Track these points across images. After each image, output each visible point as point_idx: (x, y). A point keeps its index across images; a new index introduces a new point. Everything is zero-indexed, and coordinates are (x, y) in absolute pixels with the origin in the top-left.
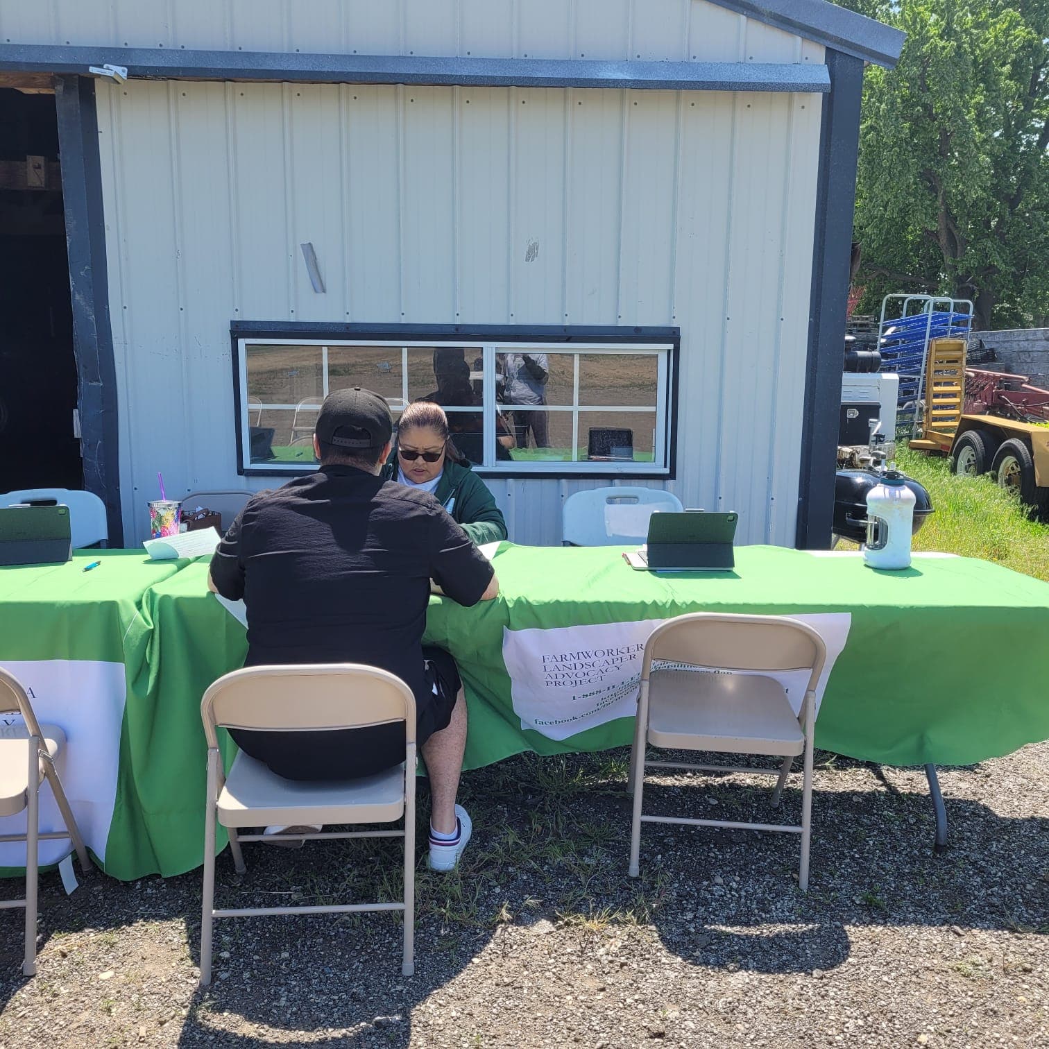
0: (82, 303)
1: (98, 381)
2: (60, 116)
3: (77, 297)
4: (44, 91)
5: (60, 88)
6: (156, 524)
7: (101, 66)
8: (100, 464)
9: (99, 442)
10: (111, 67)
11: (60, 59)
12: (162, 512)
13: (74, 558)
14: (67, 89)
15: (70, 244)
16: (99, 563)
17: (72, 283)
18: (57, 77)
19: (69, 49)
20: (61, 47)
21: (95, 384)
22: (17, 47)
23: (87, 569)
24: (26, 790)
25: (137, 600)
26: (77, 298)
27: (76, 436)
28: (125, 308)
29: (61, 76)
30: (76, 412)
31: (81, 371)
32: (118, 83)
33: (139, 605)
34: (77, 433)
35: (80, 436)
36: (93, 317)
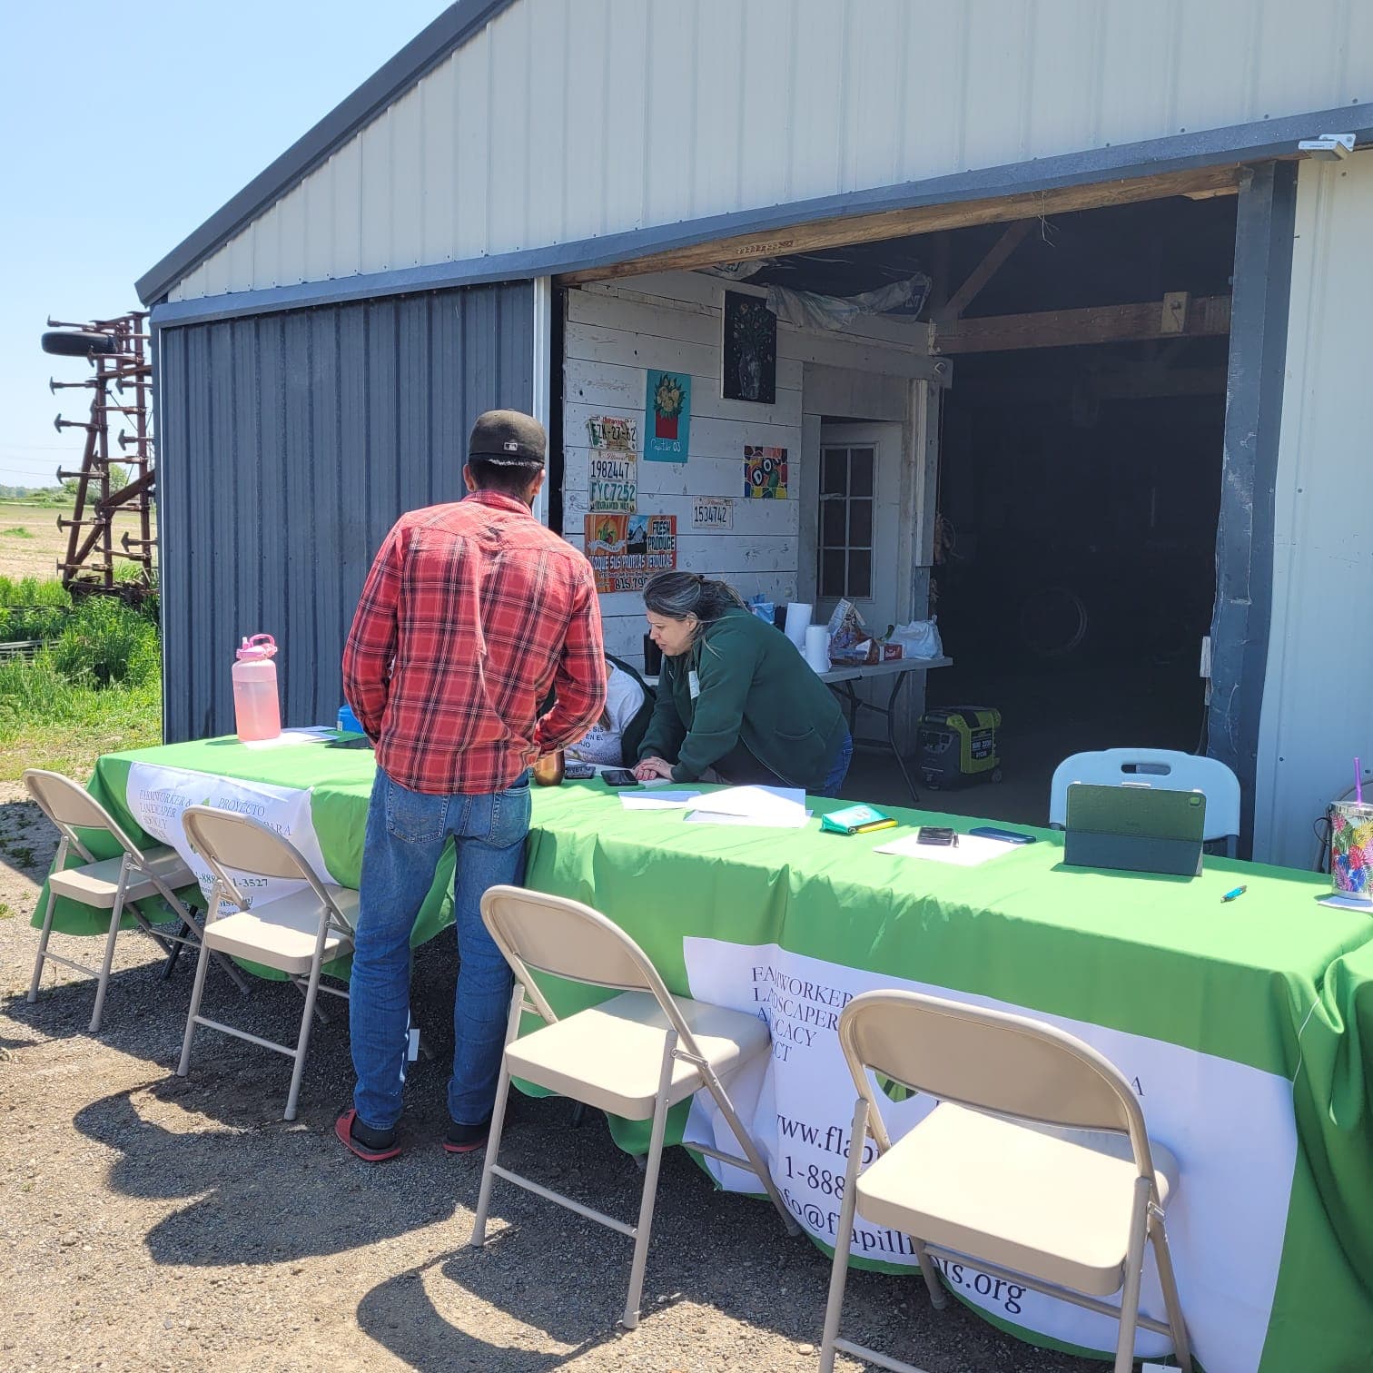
0: (1237, 486)
1: (1245, 597)
2: (1241, 223)
3: (1231, 477)
4: (1222, 192)
5: (1246, 183)
6: (1342, 840)
7: (1316, 138)
8: (1232, 718)
9: (1236, 686)
10: (1330, 136)
11: (1255, 140)
12: (1355, 823)
13: (1205, 872)
14: (1257, 183)
15: (1231, 404)
16: (1243, 889)
17: (1226, 458)
18: (1245, 168)
19: (1270, 124)
20: (1258, 123)
21: (1239, 602)
22: (1194, 137)
23: (1227, 899)
24: (1124, 1261)
25: (1318, 976)
26: (1233, 480)
27: (1202, 675)
28: (1300, 491)
29: (1250, 165)
30: (1206, 641)
31: (1222, 583)
32: (1339, 158)
33: (1319, 984)
34: (1205, 669)
35: (1208, 675)
36: (1251, 504)
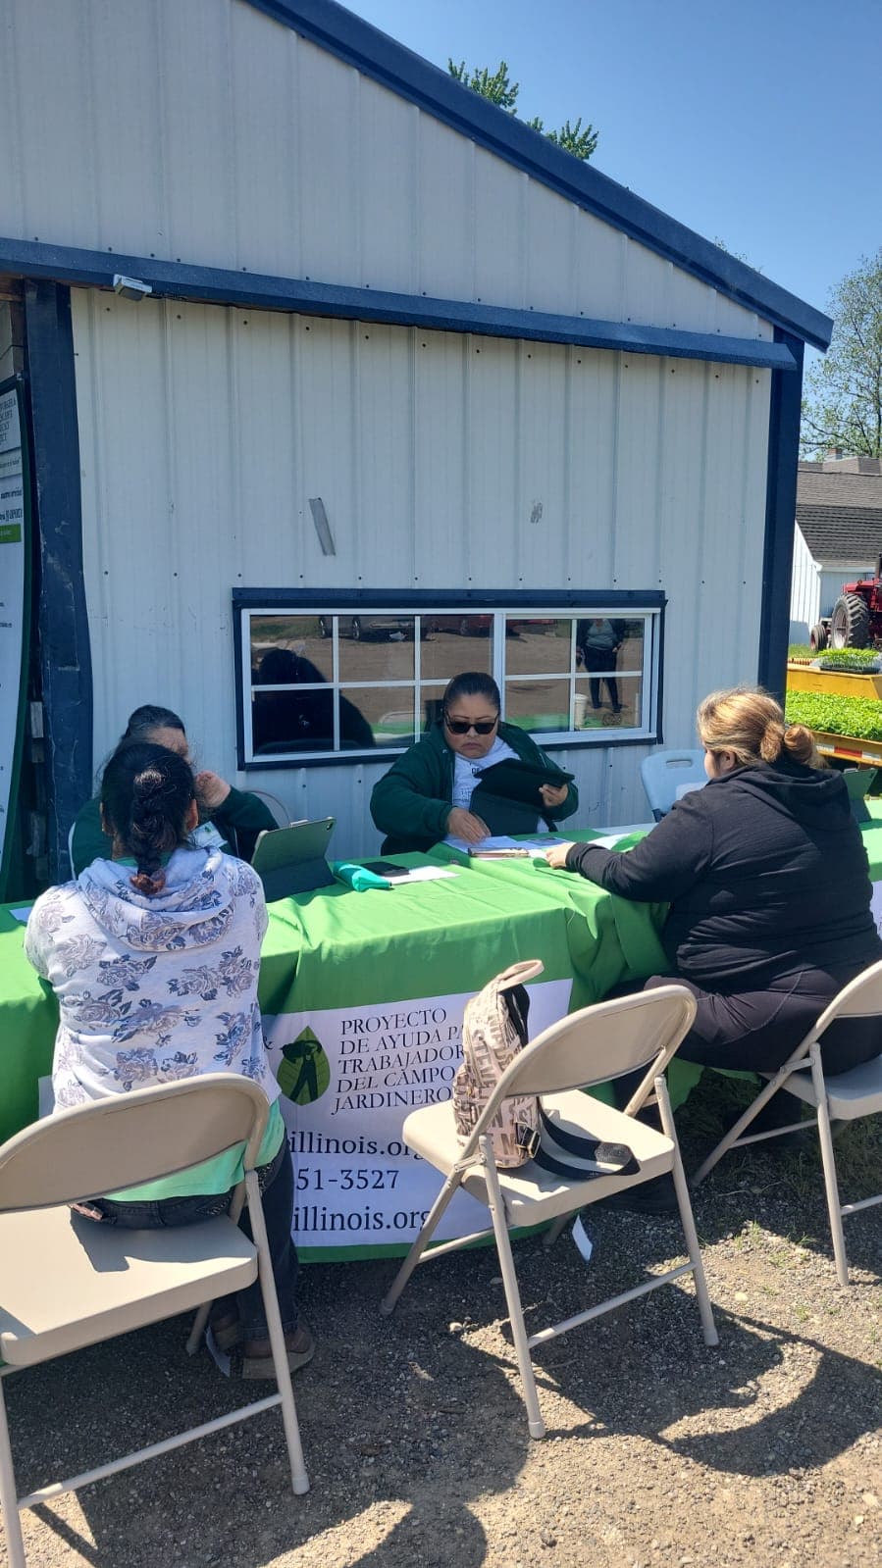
0: (57, 567)
1: (75, 664)
3: (50, 560)
5: (31, 295)
8: (76, 770)
9: (76, 741)
14: (41, 298)
15: (42, 494)
17: (43, 543)
18: (30, 282)
19: (38, 247)
20: (29, 242)
21: (67, 668)
26: (51, 562)
28: (106, 573)
29: (34, 279)
30: (35, 706)
34: (37, 732)
35: (42, 736)
36: (71, 584)
